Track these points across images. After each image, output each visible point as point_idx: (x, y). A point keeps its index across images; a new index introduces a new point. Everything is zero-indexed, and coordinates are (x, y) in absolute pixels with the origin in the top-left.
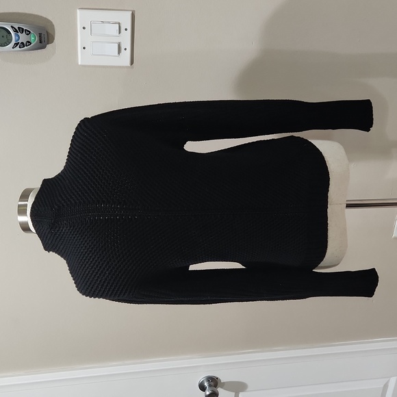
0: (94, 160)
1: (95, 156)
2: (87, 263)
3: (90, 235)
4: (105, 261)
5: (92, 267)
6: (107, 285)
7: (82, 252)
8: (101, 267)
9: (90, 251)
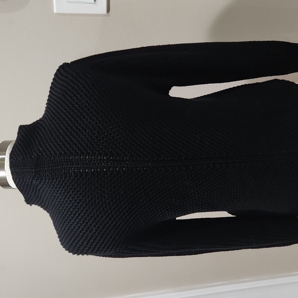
0: (76, 109)
1: (77, 103)
2: (72, 218)
3: (75, 189)
4: (92, 217)
5: (78, 222)
6: (93, 242)
7: (67, 207)
8: (87, 223)
9: (76, 206)
